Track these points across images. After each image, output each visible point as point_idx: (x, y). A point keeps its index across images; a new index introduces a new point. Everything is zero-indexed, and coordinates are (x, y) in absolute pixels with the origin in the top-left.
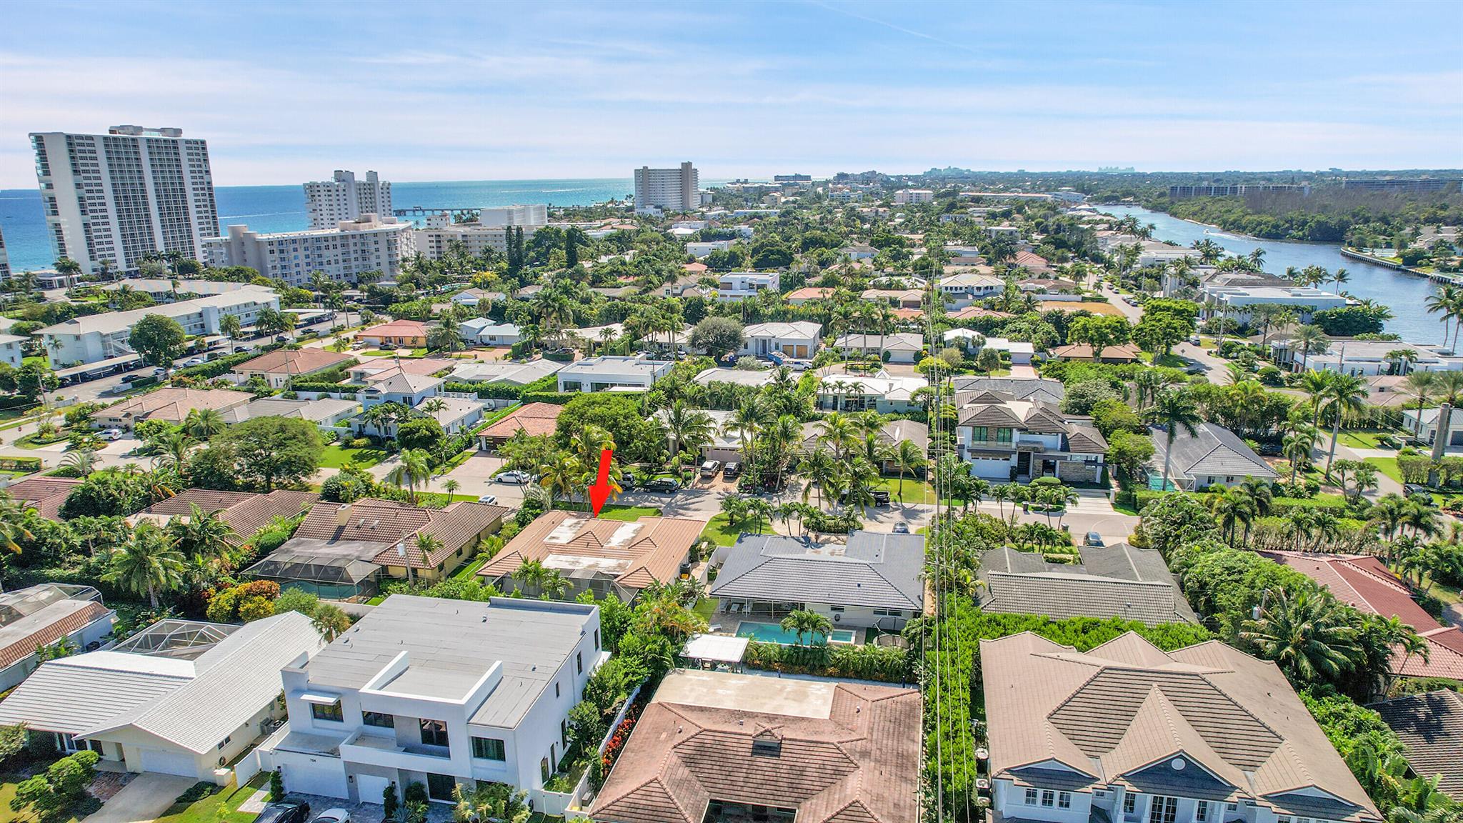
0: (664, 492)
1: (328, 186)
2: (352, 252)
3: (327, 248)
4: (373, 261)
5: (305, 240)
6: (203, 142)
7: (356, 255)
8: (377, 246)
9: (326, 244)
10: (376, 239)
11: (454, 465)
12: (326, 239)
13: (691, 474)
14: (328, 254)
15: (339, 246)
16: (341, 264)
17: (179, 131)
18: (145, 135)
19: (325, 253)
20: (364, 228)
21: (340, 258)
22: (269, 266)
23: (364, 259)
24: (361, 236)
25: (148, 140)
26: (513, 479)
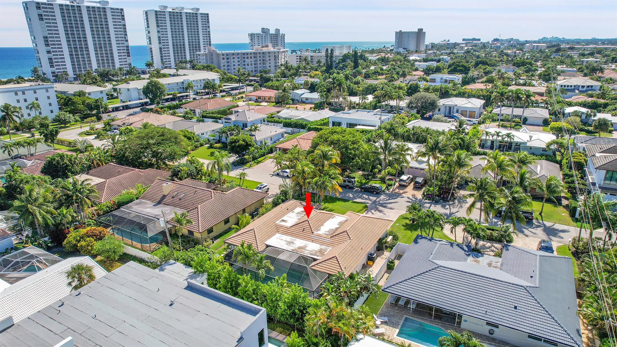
0: (372, 192)
1: (258, 34)
2: (258, 60)
3: (248, 58)
4: (268, 65)
5: (238, 54)
6: (208, 14)
7: (260, 62)
8: (270, 58)
9: (247, 56)
10: (269, 55)
11: (258, 163)
12: (247, 54)
13: (393, 182)
14: (248, 61)
15: (253, 57)
16: (253, 66)
17: (198, 9)
18: (185, 11)
19: (247, 60)
20: (265, 50)
21: (253, 63)
22: (222, 65)
23: (264, 64)
24: (263, 53)
25: (186, 13)
26: (285, 174)
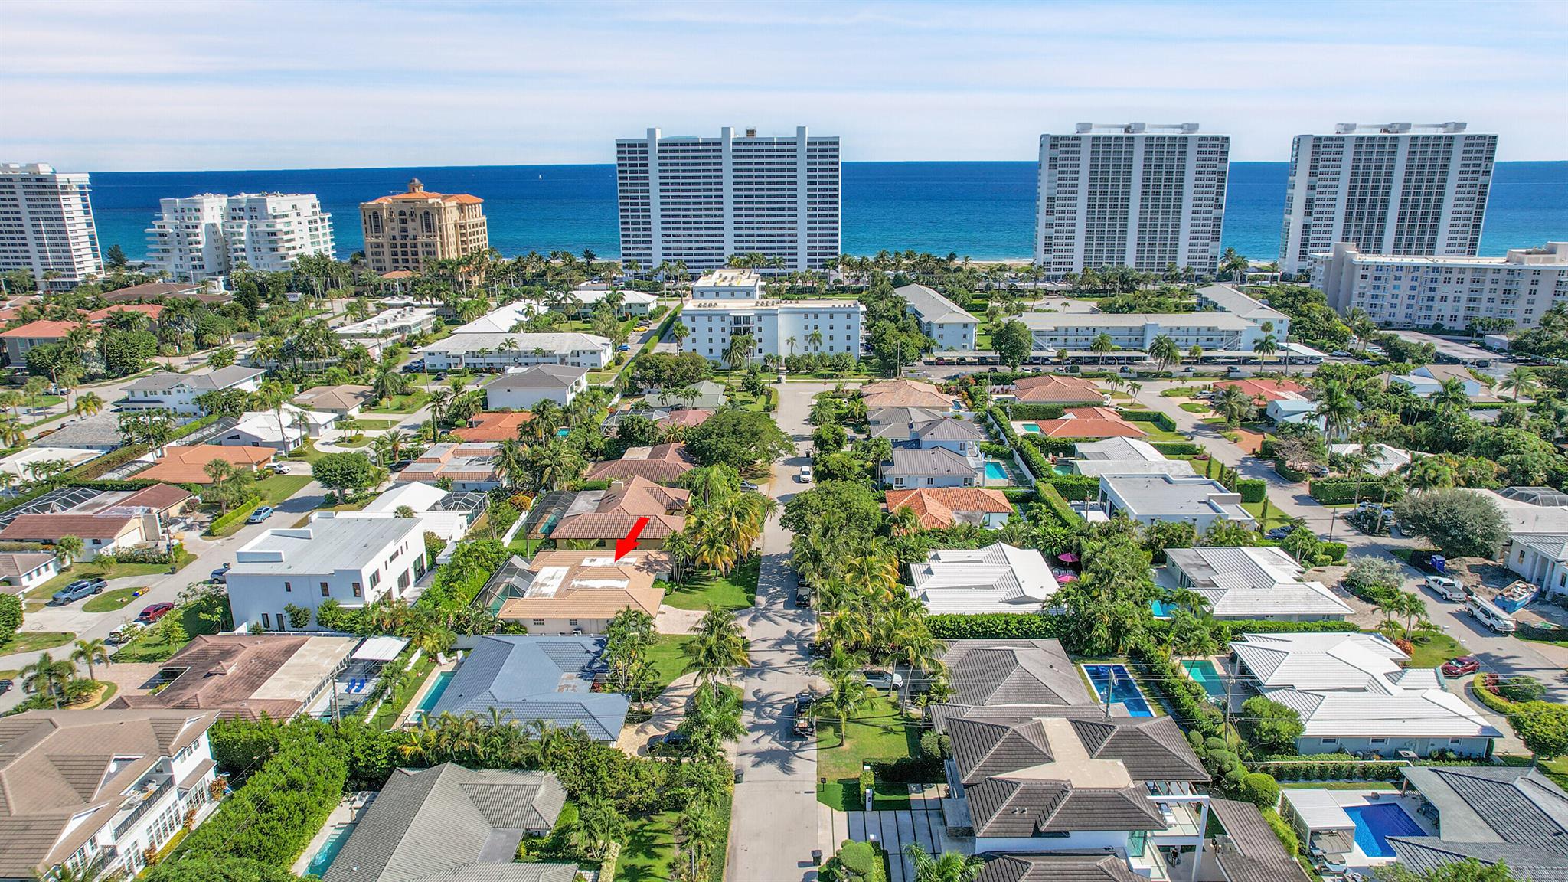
2: (1487, 291)
3: (1447, 281)
6: (1494, 138)
7: (1492, 295)
8: (1534, 287)
9: (1448, 275)
10: (1536, 277)
14: (1447, 289)
15: (1467, 281)
16: (1464, 303)
17: (1461, 126)
18: (1413, 132)
19: (1442, 286)
23: (1505, 302)
25: (1414, 138)
